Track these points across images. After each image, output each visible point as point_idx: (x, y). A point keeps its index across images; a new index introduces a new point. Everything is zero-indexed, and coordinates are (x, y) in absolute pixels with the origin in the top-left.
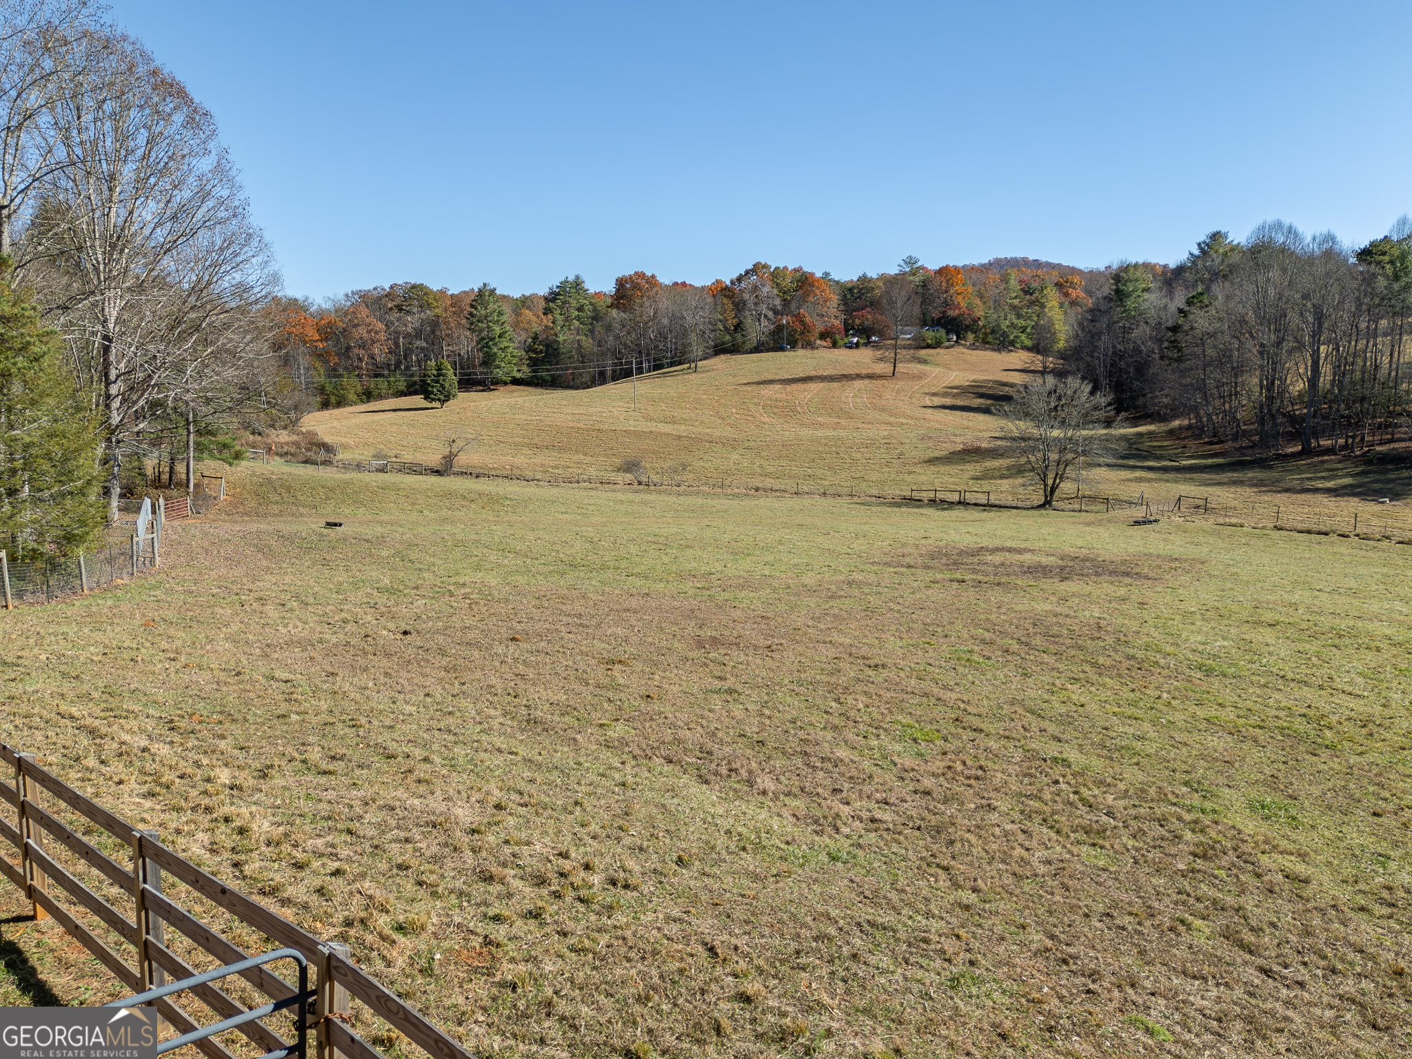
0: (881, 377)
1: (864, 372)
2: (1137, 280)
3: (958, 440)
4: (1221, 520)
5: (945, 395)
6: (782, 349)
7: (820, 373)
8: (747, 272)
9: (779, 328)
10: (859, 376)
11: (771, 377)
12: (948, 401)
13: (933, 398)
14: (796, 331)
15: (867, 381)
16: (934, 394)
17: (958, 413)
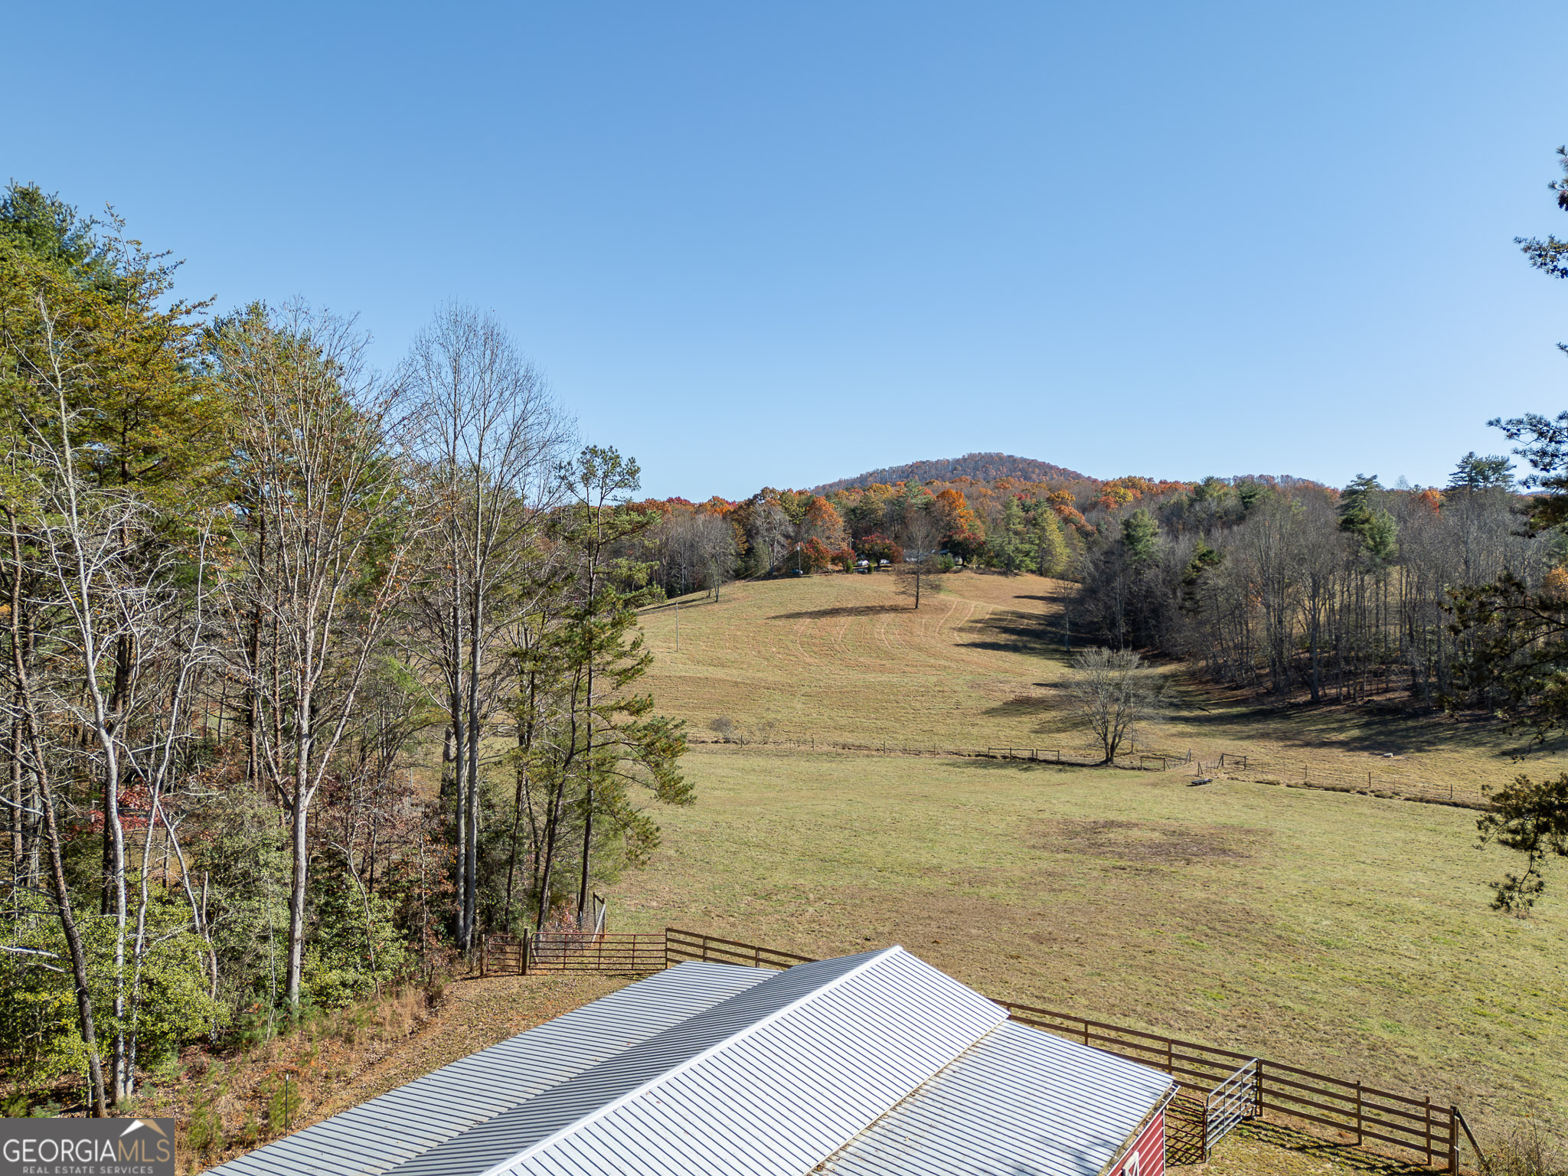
0: (904, 610)
1: (887, 603)
2: (1146, 526)
3: (1007, 688)
4: (1260, 777)
5: (971, 630)
6: (796, 575)
7: (844, 605)
8: (755, 497)
9: (793, 555)
10: (883, 609)
11: (797, 609)
12: (976, 638)
13: (963, 634)
14: (810, 557)
15: (892, 615)
16: (961, 630)
17: (990, 652)
